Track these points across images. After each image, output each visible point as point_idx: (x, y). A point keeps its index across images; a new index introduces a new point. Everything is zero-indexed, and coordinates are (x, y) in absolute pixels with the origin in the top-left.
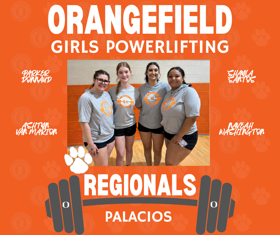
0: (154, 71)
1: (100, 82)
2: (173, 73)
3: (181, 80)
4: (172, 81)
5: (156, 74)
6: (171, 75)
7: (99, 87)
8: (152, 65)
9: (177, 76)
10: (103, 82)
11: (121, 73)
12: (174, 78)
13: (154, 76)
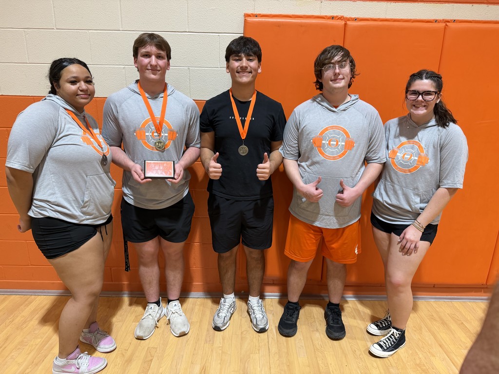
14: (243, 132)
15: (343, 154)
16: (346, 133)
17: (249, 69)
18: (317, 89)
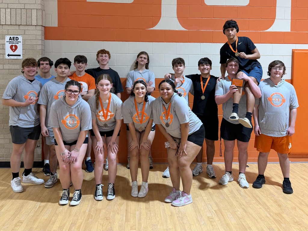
0: (140, 89)
1: (69, 93)
2: (165, 86)
3: (172, 92)
4: (163, 94)
5: (142, 92)
6: (162, 88)
7: (69, 97)
8: (138, 84)
9: (168, 89)
10: (73, 93)
11: (101, 85)
12: (165, 91)
13: (141, 94)
14: (203, 90)
15: (282, 104)
16: (282, 96)
17: (207, 69)
18: (268, 75)
